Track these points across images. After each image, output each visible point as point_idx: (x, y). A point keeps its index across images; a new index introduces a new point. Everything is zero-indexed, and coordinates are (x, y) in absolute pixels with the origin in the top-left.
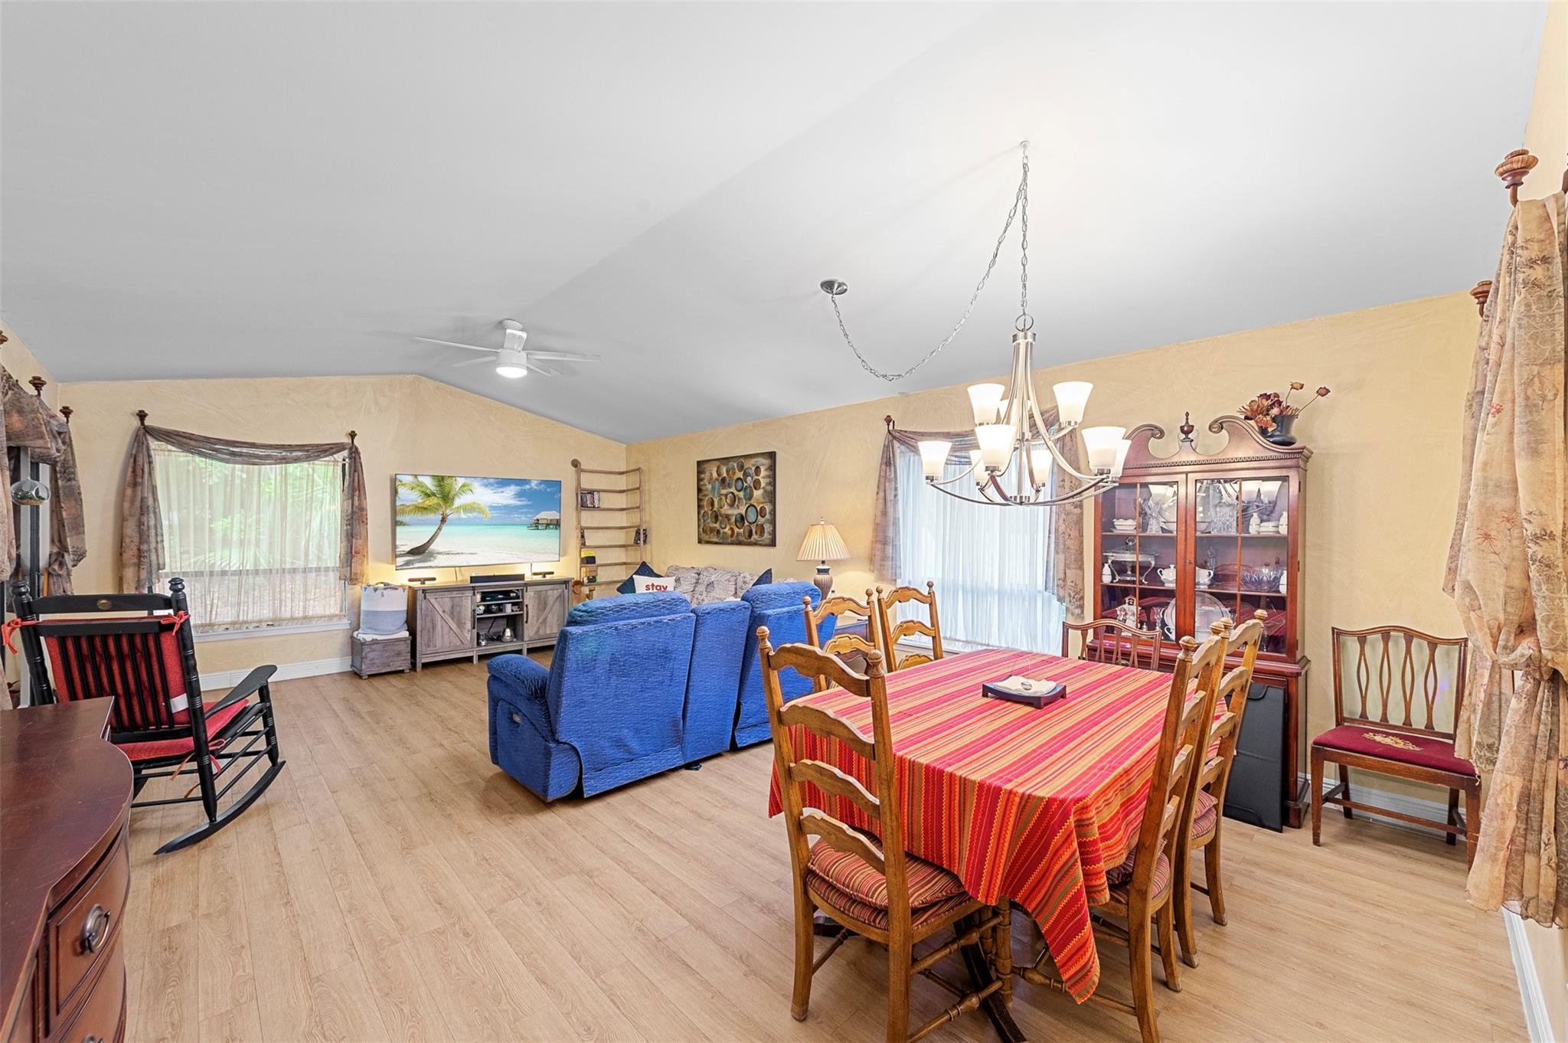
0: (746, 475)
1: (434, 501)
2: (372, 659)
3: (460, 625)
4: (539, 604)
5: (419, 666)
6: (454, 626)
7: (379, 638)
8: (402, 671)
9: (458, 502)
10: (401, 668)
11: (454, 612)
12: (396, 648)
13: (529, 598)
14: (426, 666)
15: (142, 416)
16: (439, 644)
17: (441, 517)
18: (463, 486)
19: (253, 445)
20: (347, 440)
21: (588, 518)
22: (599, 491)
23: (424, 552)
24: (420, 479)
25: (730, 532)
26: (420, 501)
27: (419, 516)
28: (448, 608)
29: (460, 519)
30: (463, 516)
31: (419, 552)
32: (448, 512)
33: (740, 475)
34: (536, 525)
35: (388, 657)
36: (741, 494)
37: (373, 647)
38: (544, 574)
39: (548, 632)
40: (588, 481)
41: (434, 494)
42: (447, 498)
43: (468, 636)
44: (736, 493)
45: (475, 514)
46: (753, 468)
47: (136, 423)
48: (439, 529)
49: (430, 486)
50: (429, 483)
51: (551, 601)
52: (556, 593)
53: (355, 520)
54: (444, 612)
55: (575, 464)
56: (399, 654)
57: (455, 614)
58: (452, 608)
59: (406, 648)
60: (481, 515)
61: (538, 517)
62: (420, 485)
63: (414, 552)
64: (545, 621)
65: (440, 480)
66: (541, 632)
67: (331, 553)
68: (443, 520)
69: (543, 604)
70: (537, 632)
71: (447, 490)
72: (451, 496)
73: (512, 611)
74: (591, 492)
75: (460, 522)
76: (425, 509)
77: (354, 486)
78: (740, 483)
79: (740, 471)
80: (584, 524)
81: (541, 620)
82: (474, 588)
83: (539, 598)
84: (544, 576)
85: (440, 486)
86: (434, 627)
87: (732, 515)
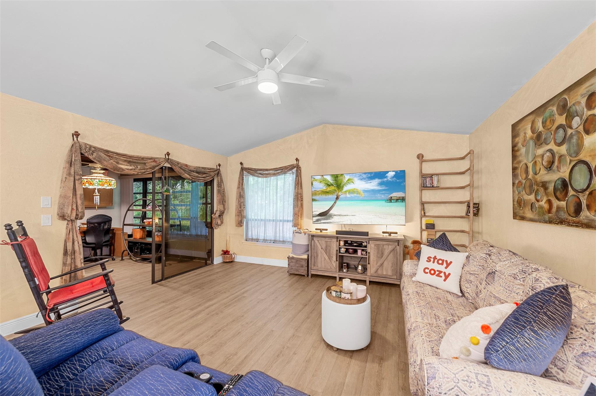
0: (570, 117)
1: (332, 188)
2: (292, 266)
3: (330, 258)
4: (378, 253)
5: (310, 275)
6: (327, 258)
7: (295, 256)
8: (304, 276)
9: (345, 189)
10: (303, 274)
11: (327, 250)
12: (301, 263)
13: (371, 248)
14: (313, 275)
15: (241, 164)
16: (319, 266)
17: (336, 196)
18: (349, 180)
19: (267, 170)
20: (295, 162)
21: (429, 195)
22: (437, 175)
23: (326, 215)
24: (325, 177)
25: (546, 206)
26: (325, 188)
27: (324, 196)
28: (324, 247)
29: (346, 197)
30: (348, 196)
31: (324, 214)
32: (340, 194)
33: (561, 120)
34: (390, 200)
35: (298, 267)
36: (563, 149)
37: (292, 260)
38: (390, 234)
39: (385, 273)
40: (428, 169)
41: (332, 185)
42: (339, 186)
43: (334, 265)
44: (555, 148)
45: (355, 195)
46: (583, 101)
47: (240, 166)
48: (335, 203)
49: (330, 180)
50: (329, 178)
51: (386, 252)
52: (391, 248)
53: (298, 198)
54: (322, 248)
55: (420, 157)
56: (302, 266)
57: (328, 251)
58: (326, 247)
59: (305, 264)
60: (358, 195)
61: (391, 195)
62: (325, 180)
63: (321, 215)
64: (382, 265)
65: (336, 177)
66: (380, 272)
67: (289, 213)
68: (337, 198)
69: (381, 254)
70: (376, 272)
71: (339, 182)
72: (341, 185)
73: (362, 254)
74: (431, 176)
75: (346, 199)
76: (327, 192)
77: (298, 184)
78: (561, 132)
79: (561, 115)
80: (424, 200)
81: (379, 264)
82: (337, 238)
83: (378, 249)
84: (390, 235)
85: (336, 180)
86: (317, 256)
87: (550, 182)
